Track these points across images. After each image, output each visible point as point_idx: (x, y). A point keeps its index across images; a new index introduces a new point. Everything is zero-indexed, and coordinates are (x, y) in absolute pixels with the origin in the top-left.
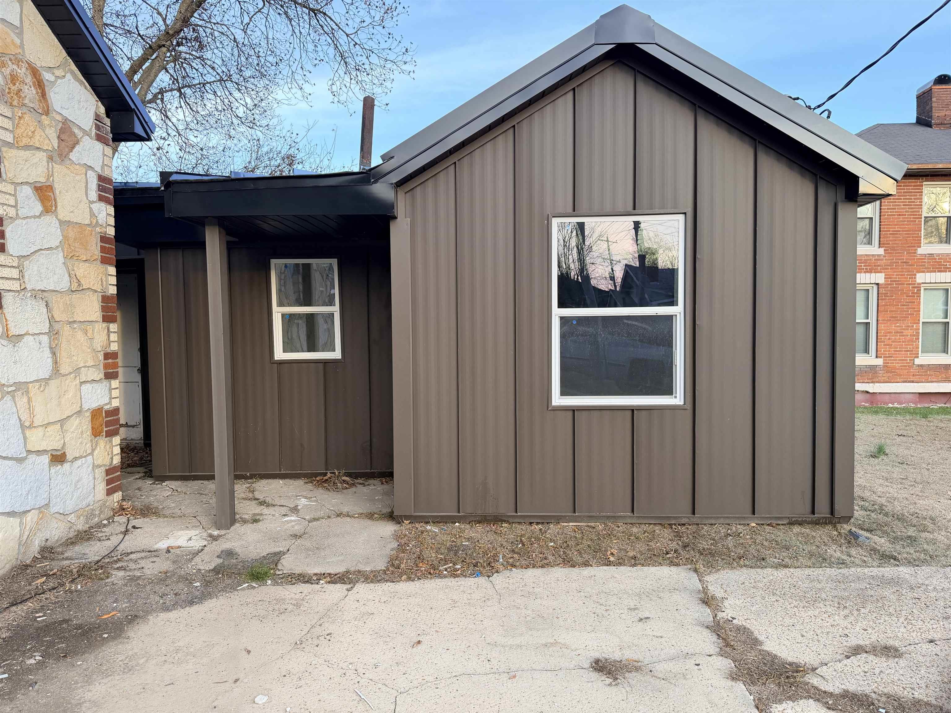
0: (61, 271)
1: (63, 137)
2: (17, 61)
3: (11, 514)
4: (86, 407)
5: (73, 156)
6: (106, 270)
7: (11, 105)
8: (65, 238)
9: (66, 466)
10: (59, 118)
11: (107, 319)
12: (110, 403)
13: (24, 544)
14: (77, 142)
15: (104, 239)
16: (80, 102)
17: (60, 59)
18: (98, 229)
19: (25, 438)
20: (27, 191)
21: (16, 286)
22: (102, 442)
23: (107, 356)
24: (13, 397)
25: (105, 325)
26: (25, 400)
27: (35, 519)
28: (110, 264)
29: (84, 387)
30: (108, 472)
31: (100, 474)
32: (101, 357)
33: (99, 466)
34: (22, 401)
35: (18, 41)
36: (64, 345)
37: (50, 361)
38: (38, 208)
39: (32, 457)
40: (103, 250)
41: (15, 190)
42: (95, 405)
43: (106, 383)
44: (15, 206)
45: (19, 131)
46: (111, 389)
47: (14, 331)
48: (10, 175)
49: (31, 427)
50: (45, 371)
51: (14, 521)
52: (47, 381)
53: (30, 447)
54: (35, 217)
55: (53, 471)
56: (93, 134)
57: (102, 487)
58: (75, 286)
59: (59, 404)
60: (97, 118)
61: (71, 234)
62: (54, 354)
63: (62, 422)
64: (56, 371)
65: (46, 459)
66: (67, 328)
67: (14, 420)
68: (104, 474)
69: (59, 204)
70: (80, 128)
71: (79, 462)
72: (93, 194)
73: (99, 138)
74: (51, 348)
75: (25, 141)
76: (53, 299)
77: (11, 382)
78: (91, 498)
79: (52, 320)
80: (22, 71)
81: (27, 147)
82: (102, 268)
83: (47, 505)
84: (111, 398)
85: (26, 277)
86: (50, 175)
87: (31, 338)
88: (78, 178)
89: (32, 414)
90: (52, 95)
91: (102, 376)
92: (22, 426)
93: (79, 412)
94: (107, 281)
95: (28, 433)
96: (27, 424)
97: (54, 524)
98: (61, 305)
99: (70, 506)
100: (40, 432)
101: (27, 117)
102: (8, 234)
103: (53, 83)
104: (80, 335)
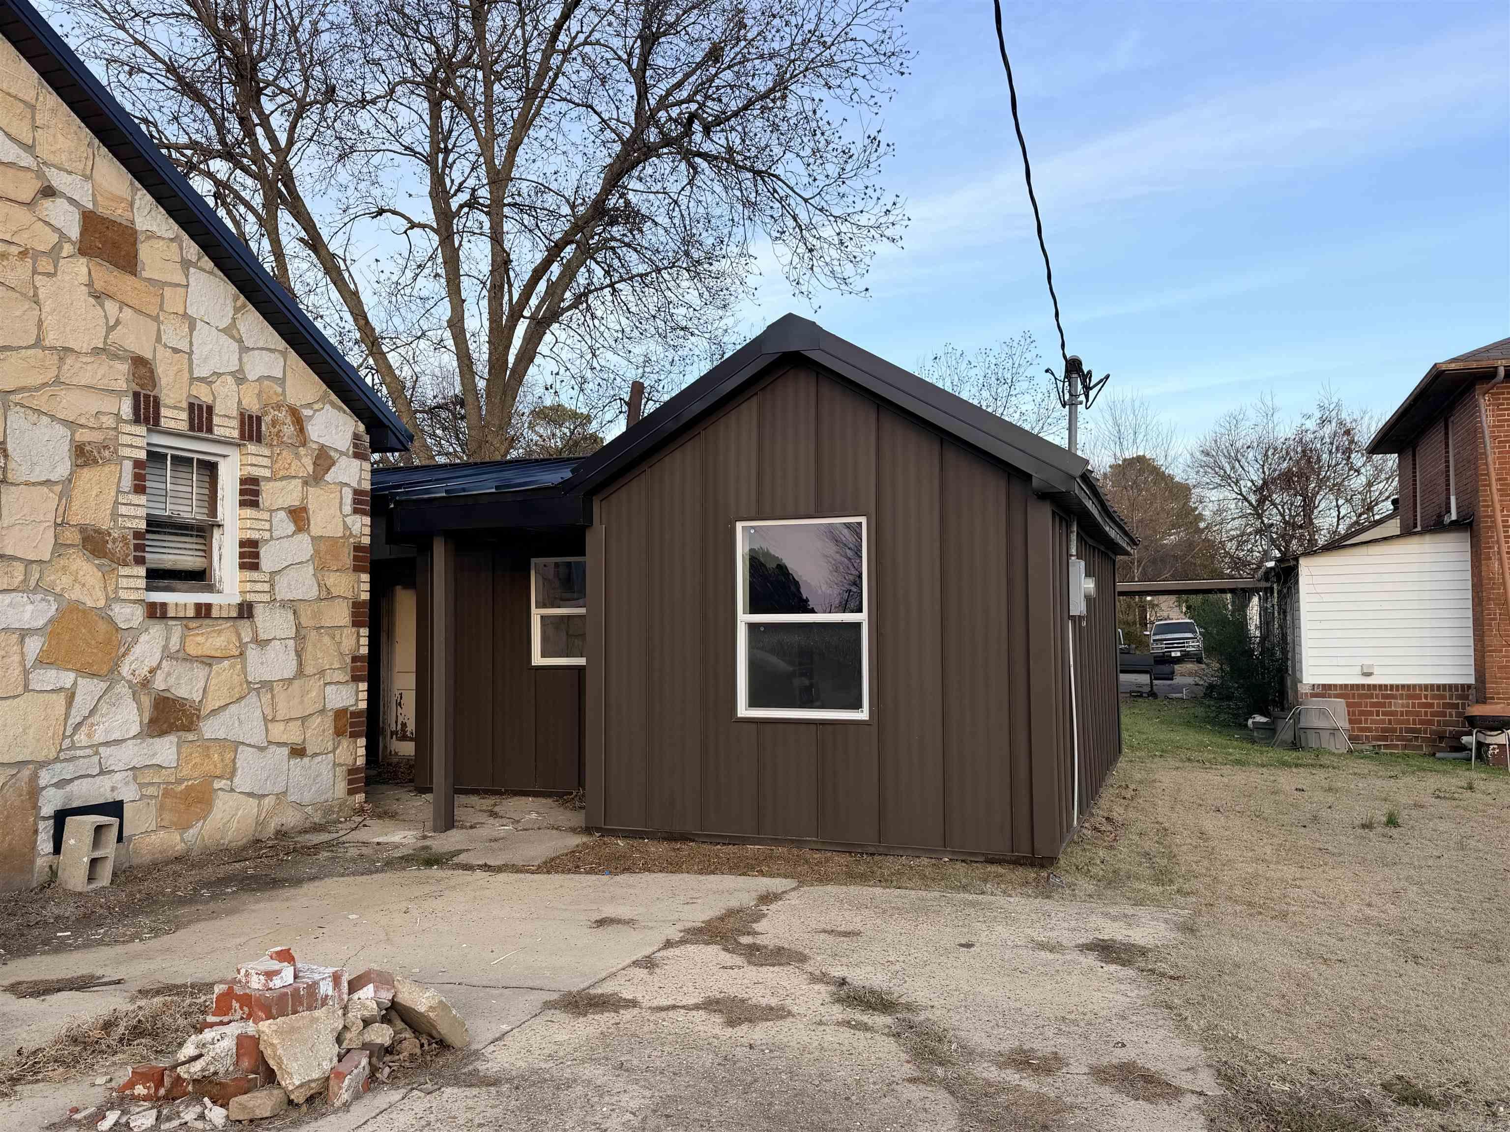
0: (310, 581)
1: (318, 462)
2: (278, 407)
3: (250, 795)
4: (329, 706)
5: (328, 477)
6: (359, 577)
7: (271, 445)
8: (317, 551)
9: (306, 760)
10: (315, 446)
11: (356, 624)
12: (356, 704)
13: (261, 824)
14: (334, 464)
15: (358, 548)
16: (337, 426)
17: (321, 393)
18: (352, 540)
19: (267, 730)
20: (282, 514)
21: (266, 598)
22: (345, 742)
23: (355, 659)
24: (258, 693)
25: (354, 630)
26: (269, 696)
27: (272, 803)
28: (364, 571)
29: (329, 689)
30: (350, 772)
31: (341, 772)
32: (348, 660)
33: (340, 765)
34: (266, 698)
35: (279, 390)
36: (310, 648)
37: (295, 662)
38: (292, 528)
39: (273, 748)
40: (355, 558)
41: (271, 516)
42: (339, 705)
43: (352, 685)
44: (270, 530)
45: (276, 466)
46: (357, 692)
47: (263, 636)
48: (266, 504)
49: (273, 720)
50: (289, 672)
51: (253, 802)
52: (289, 681)
53: (270, 739)
54: (288, 537)
55: (292, 762)
56: (351, 452)
57: (342, 787)
58: (324, 594)
59: (302, 702)
60: (356, 436)
61: (323, 548)
62: (299, 655)
63: (304, 719)
64: (300, 672)
65: (285, 751)
66: (314, 633)
67: (258, 713)
68: (345, 773)
69: (312, 522)
70: (336, 450)
71: (319, 758)
72: (348, 508)
73: (356, 456)
74: (296, 651)
75: (281, 473)
76: (301, 608)
77: (257, 680)
78: (330, 794)
79: (298, 626)
80: (282, 415)
81: (283, 478)
82: (353, 576)
83: (285, 793)
84: (357, 700)
85: (277, 589)
86: (304, 498)
87: (278, 642)
88: (332, 496)
89: (274, 709)
90: (309, 428)
91: (348, 678)
92: (265, 718)
93: (322, 711)
94: (359, 587)
95: (270, 726)
96: (270, 718)
97: (290, 812)
98: (309, 612)
99: (307, 798)
100: (281, 726)
101: (284, 453)
102: (262, 554)
103: (311, 417)
104: (326, 639)
